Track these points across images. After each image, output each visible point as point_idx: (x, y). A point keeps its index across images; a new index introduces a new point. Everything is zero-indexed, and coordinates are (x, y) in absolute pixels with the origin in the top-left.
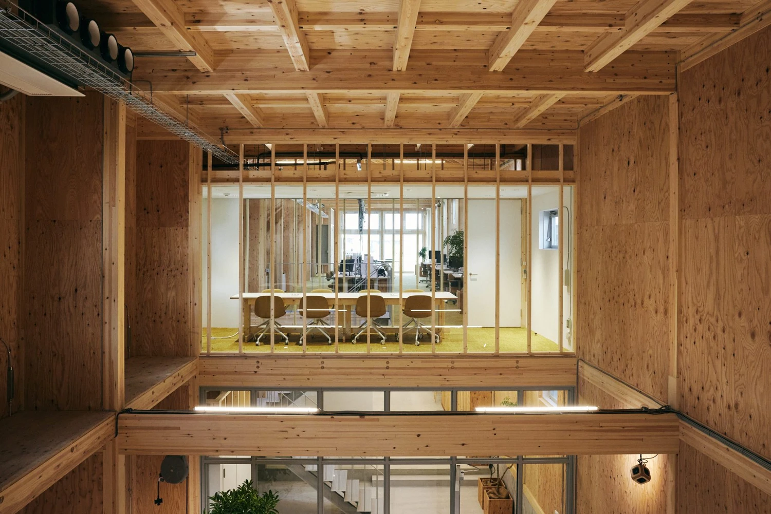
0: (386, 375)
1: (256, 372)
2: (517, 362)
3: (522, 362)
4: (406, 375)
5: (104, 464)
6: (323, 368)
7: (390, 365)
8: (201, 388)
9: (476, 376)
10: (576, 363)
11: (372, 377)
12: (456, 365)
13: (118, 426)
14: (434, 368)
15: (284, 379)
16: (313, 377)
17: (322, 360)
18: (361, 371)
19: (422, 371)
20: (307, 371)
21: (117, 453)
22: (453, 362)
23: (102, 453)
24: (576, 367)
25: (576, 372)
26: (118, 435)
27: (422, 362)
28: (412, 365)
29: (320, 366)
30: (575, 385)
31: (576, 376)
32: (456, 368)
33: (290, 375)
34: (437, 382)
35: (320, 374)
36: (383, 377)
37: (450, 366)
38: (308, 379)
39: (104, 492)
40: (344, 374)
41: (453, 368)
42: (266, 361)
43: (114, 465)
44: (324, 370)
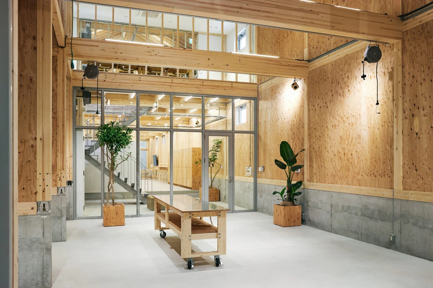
0: (171, 86)
1: (104, 80)
2: (232, 84)
3: (234, 85)
4: (181, 87)
5: (58, 60)
6: (140, 80)
7: (173, 81)
8: (73, 87)
9: (213, 90)
10: (257, 87)
11: (164, 87)
12: (204, 84)
13: (66, 42)
14: (194, 84)
15: (120, 85)
16: (135, 85)
17: (139, 76)
18: (160, 83)
19: (188, 85)
20: (132, 82)
21: (65, 56)
22: (203, 82)
23: (57, 55)
24: (257, 89)
25: (257, 91)
26: (66, 47)
27: (189, 81)
28: (184, 82)
29: (139, 80)
30: (257, 97)
31: (257, 93)
32: (205, 85)
33: (123, 83)
34: (196, 91)
35: (138, 84)
36: (170, 87)
37: (202, 84)
38: (132, 86)
39: (58, 74)
40: (151, 84)
41: (203, 85)
42: (110, 75)
43: (64, 62)
44: (141, 82)
